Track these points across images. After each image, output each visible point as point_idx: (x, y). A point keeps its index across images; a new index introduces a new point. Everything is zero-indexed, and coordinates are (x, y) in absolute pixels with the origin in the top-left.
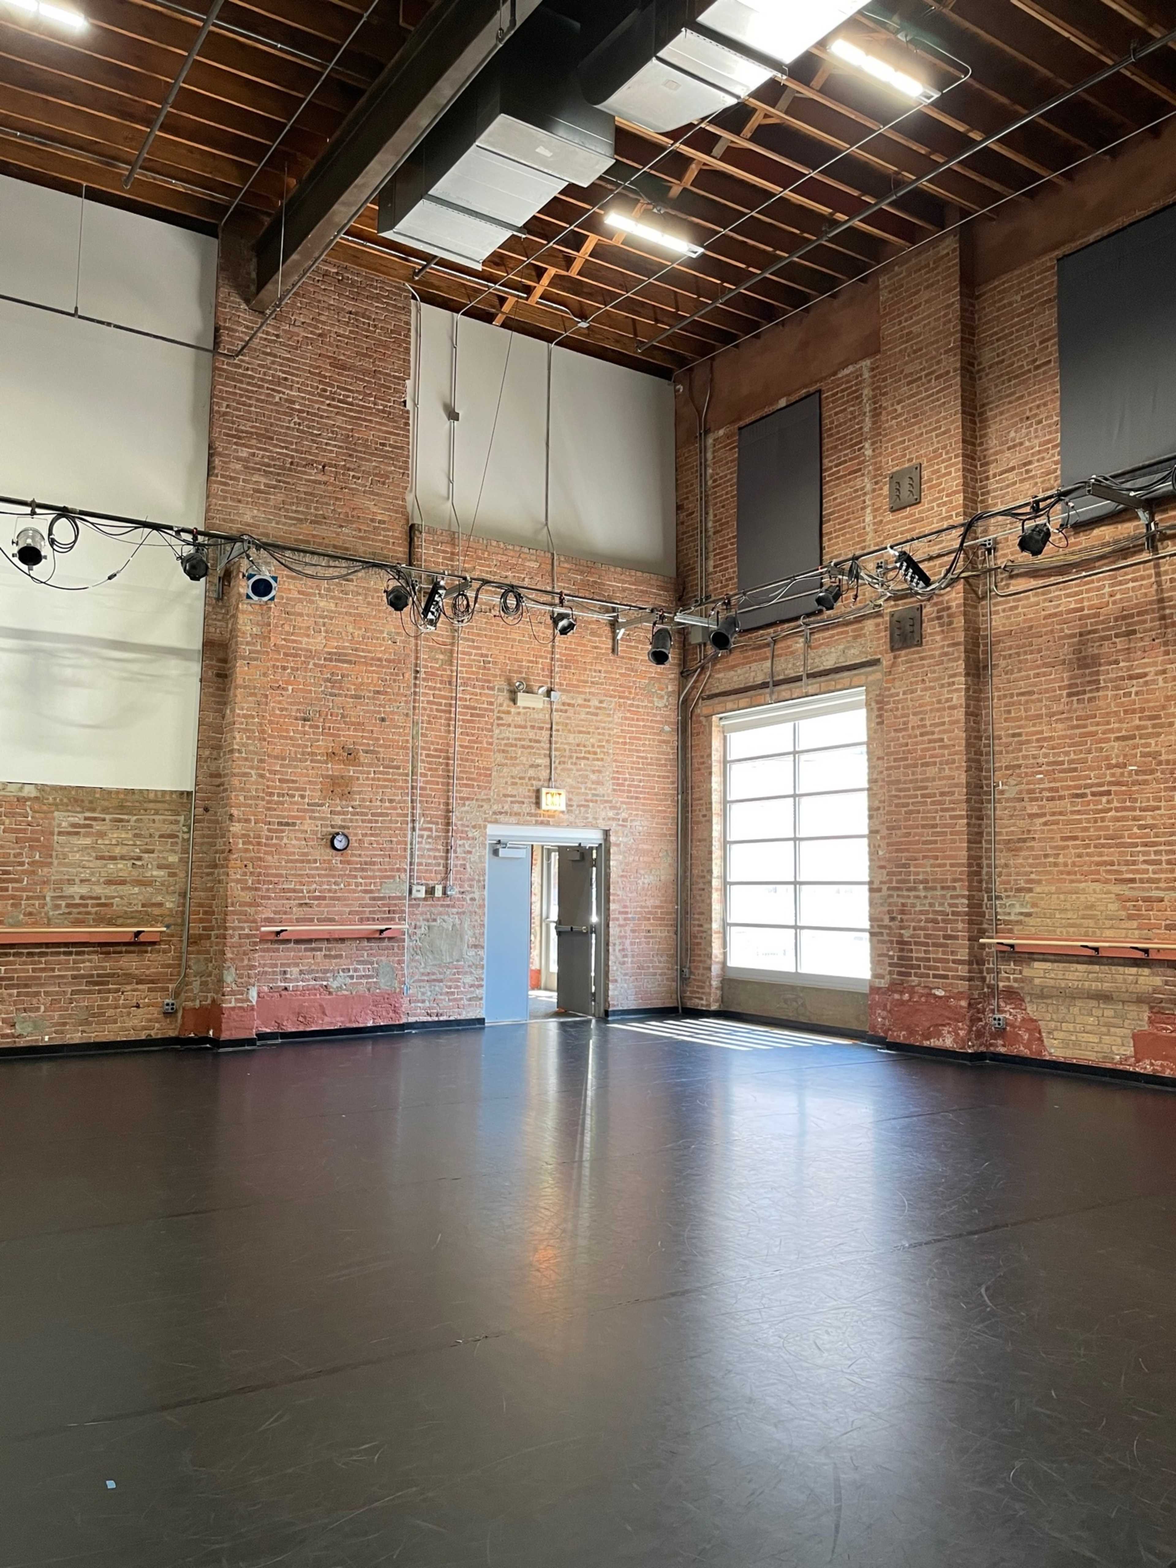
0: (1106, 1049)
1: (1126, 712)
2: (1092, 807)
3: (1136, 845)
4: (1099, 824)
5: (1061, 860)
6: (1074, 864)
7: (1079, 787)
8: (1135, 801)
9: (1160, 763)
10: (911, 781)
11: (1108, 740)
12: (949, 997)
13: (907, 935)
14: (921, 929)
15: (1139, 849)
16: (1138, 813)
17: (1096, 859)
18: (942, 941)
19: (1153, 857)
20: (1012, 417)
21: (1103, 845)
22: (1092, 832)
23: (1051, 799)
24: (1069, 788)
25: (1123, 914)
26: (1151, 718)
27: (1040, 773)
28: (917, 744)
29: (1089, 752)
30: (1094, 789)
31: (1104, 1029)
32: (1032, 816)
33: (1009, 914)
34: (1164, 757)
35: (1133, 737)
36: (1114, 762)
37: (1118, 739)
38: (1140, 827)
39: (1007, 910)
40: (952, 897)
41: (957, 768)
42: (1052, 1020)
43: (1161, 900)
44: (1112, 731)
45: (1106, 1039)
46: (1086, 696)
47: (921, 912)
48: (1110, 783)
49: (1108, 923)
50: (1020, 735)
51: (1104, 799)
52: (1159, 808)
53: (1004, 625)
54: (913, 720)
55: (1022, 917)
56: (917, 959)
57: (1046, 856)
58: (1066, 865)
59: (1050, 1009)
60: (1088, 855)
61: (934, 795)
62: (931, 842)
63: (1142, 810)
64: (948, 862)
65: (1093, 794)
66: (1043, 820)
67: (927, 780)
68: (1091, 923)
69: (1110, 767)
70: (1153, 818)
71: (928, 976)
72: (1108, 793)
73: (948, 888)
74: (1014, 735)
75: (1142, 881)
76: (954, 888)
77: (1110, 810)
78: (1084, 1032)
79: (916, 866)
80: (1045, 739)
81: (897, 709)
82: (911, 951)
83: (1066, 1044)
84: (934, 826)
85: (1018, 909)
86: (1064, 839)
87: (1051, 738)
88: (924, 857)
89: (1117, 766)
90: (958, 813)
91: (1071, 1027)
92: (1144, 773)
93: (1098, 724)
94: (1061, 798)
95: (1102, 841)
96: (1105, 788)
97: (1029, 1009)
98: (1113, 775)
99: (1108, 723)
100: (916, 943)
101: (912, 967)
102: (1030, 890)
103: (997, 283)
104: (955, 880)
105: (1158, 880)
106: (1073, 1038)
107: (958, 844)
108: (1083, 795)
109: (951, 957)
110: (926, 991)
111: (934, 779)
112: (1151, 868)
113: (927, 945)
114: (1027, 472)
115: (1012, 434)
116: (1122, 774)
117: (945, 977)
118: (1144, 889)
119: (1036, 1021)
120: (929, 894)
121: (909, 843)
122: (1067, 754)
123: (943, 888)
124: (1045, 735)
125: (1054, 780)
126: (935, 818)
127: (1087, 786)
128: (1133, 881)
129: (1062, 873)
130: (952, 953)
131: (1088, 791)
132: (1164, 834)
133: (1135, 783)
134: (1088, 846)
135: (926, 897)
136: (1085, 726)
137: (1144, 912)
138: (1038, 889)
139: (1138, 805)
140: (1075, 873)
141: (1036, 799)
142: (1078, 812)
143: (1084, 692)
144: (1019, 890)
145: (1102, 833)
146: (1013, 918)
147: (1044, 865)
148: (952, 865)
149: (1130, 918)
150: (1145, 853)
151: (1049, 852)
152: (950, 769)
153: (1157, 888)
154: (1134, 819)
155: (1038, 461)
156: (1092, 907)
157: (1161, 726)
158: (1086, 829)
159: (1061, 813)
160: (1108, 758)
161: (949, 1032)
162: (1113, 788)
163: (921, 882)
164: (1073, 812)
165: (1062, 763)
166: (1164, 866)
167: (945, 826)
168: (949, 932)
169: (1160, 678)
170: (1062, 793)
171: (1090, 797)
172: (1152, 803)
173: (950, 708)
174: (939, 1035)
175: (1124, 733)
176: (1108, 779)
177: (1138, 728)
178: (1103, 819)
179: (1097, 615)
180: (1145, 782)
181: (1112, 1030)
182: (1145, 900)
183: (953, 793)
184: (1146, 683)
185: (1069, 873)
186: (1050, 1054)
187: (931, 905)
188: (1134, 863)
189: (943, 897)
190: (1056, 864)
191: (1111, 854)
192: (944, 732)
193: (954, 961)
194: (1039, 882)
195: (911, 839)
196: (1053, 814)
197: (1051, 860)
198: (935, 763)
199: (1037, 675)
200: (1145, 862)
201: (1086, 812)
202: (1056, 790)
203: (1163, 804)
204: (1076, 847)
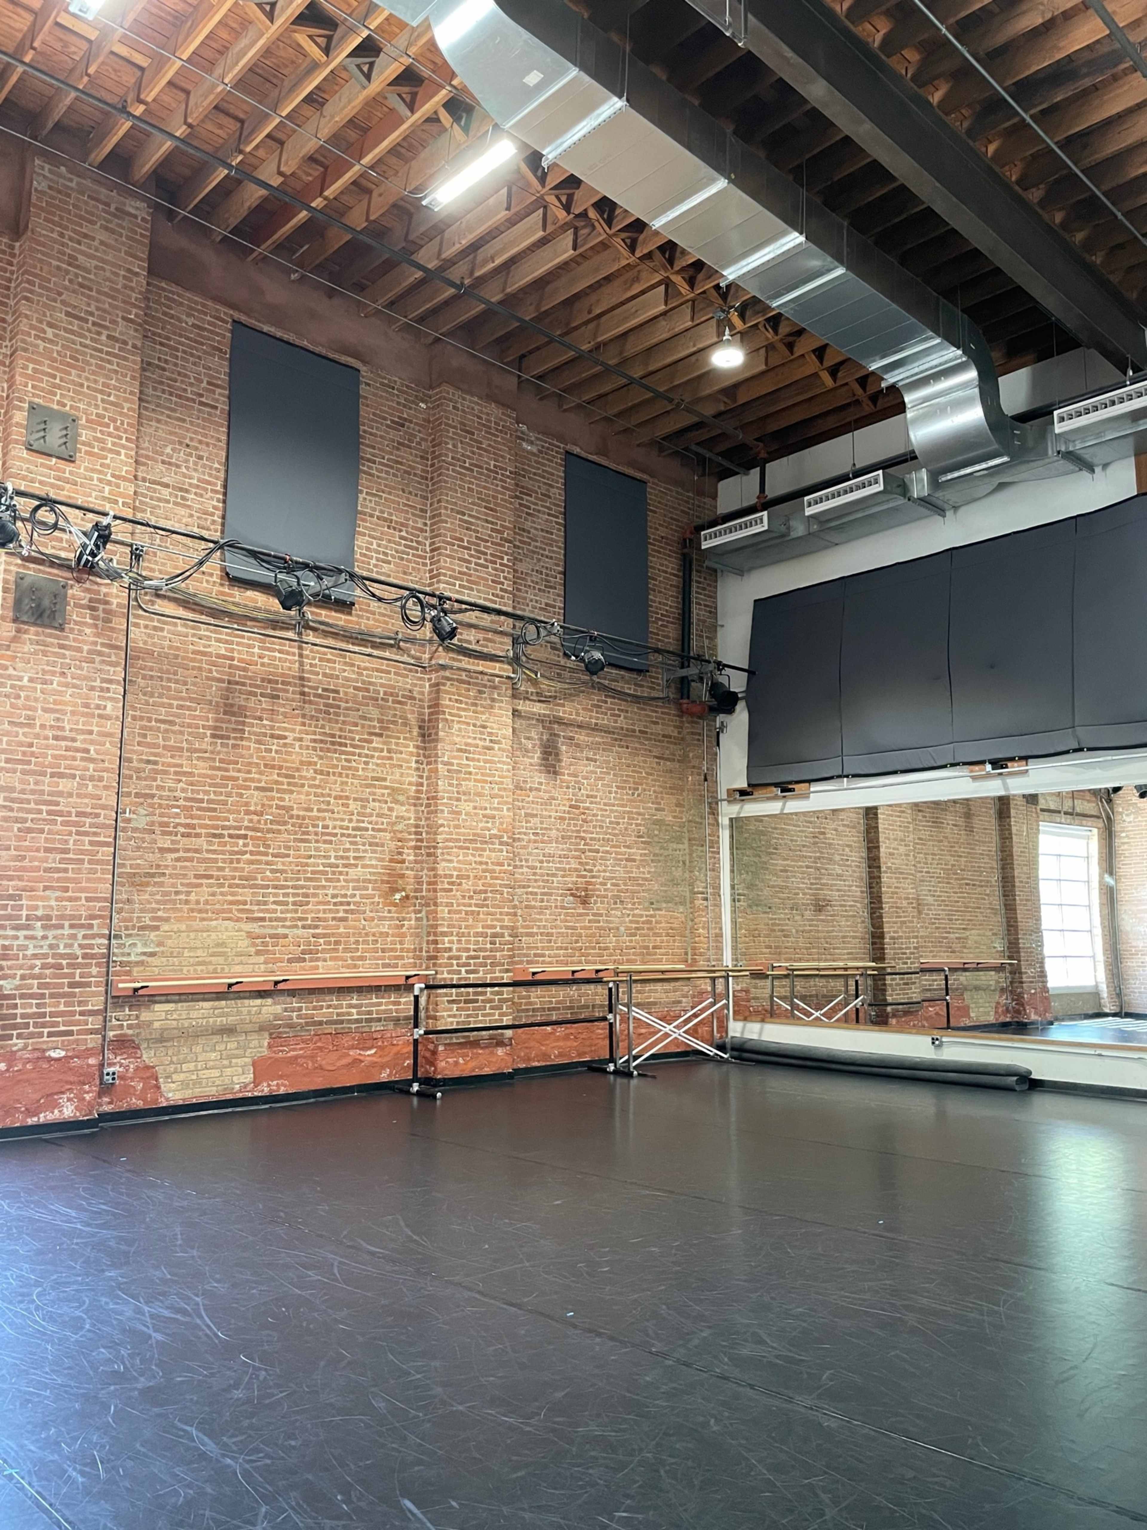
0: (227, 1082)
1: (266, 766)
2: (228, 848)
3: (267, 887)
4: (235, 865)
5: (193, 897)
6: (207, 902)
7: (216, 827)
8: (269, 847)
9: (291, 817)
10: (33, 792)
11: (248, 788)
12: (72, 1058)
13: (8, 987)
14: (33, 977)
15: (270, 890)
16: (270, 858)
17: (230, 898)
18: (66, 989)
19: (281, 898)
20: (171, 433)
21: (238, 886)
22: (227, 872)
23: (189, 835)
24: (206, 826)
25: (253, 950)
26: (287, 776)
27: (178, 807)
28: (47, 747)
29: (229, 795)
30: (231, 832)
31: (226, 1062)
32: (162, 850)
33: (129, 954)
34: (295, 812)
35: (271, 790)
36: (252, 808)
37: (257, 789)
38: (273, 871)
39: (126, 950)
40: (85, 937)
41: (106, 788)
42: (172, 1062)
43: (285, 936)
44: (252, 780)
45: (228, 1071)
46: (231, 742)
47: (35, 956)
48: (247, 828)
49: (237, 959)
50: (155, 763)
51: (241, 842)
52: (288, 856)
53: (145, 643)
54: (43, 718)
55: (144, 958)
56: (23, 1016)
57: (177, 893)
58: (198, 902)
59: (170, 1053)
60: (222, 894)
61: (69, 814)
62: (58, 870)
63: (273, 855)
64: (83, 895)
65: (231, 836)
66: (176, 855)
67: (60, 794)
68: (221, 960)
69: (247, 812)
70: (283, 864)
71: (41, 1035)
72: (245, 837)
73: (82, 926)
74: (148, 762)
75: (271, 920)
76: (91, 926)
77: (246, 853)
78: (206, 1068)
79: (31, 898)
80: (185, 774)
81: (18, 697)
82: (15, 1006)
83: (185, 1085)
84: (66, 851)
85: (140, 949)
86: (196, 876)
87: (191, 774)
88: (46, 888)
89: (255, 813)
90: (102, 839)
91: (192, 1066)
92: (278, 823)
93: (239, 771)
94: (198, 835)
95: (237, 881)
96: (243, 832)
97: (145, 1057)
98: (251, 821)
99: (249, 772)
100: (22, 996)
101: (15, 1027)
102: (157, 928)
103: (163, 285)
104: (92, 917)
105: (285, 919)
106: (194, 1077)
107: (99, 875)
108: (221, 836)
109: (78, 1009)
110: (37, 1054)
111: (70, 795)
112: (279, 908)
113: (42, 996)
114: (183, 498)
115: (168, 450)
116: (259, 822)
117: (70, 1033)
118: (272, 927)
119: (153, 1067)
120: (51, 934)
121: (23, 869)
122: (206, 793)
123: (72, 926)
124: (185, 769)
125: (192, 817)
126: (66, 842)
127: (224, 828)
128: (263, 919)
129: (192, 910)
130: (80, 1003)
131: (226, 832)
132: (292, 879)
133: (269, 831)
134: (222, 885)
135: (45, 937)
136: (227, 770)
137: (270, 948)
138: (165, 927)
139: (271, 851)
140: (207, 911)
141: (170, 833)
142: (214, 852)
143: (228, 738)
144: (141, 928)
145: (237, 874)
146: (133, 958)
147: (174, 902)
148: (88, 899)
149: (258, 953)
150: (275, 895)
151: (180, 888)
152: (94, 786)
153: (283, 926)
154: (267, 863)
155: (196, 494)
156: (223, 944)
157: (295, 785)
158: (222, 869)
159: (196, 851)
160: (247, 804)
161: (69, 1100)
162: (250, 833)
163: (39, 919)
164: (208, 851)
165: (202, 801)
166: (291, 907)
167: (82, 852)
168: (77, 979)
169: (297, 744)
170: (198, 831)
171: (227, 839)
172: (282, 851)
173: (100, 716)
174: (56, 1105)
175: (263, 784)
176: (246, 823)
177: (277, 782)
178: (238, 861)
179: (245, 670)
180: (279, 832)
181: (234, 1061)
182: (272, 936)
183: (97, 816)
184: (285, 745)
185: (200, 911)
186: (167, 1099)
187: (51, 946)
188: (265, 903)
189: (74, 937)
190: (187, 902)
191: (246, 894)
192: (92, 742)
193: (82, 1013)
194: (167, 920)
195: (26, 863)
196: (188, 850)
197: (183, 897)
198: (74, 777)
199: (180, 707)
200: (274, 903)
201: (223, 853)
202: (193, 827)
203: (292, 852)
204: (210, 886)
